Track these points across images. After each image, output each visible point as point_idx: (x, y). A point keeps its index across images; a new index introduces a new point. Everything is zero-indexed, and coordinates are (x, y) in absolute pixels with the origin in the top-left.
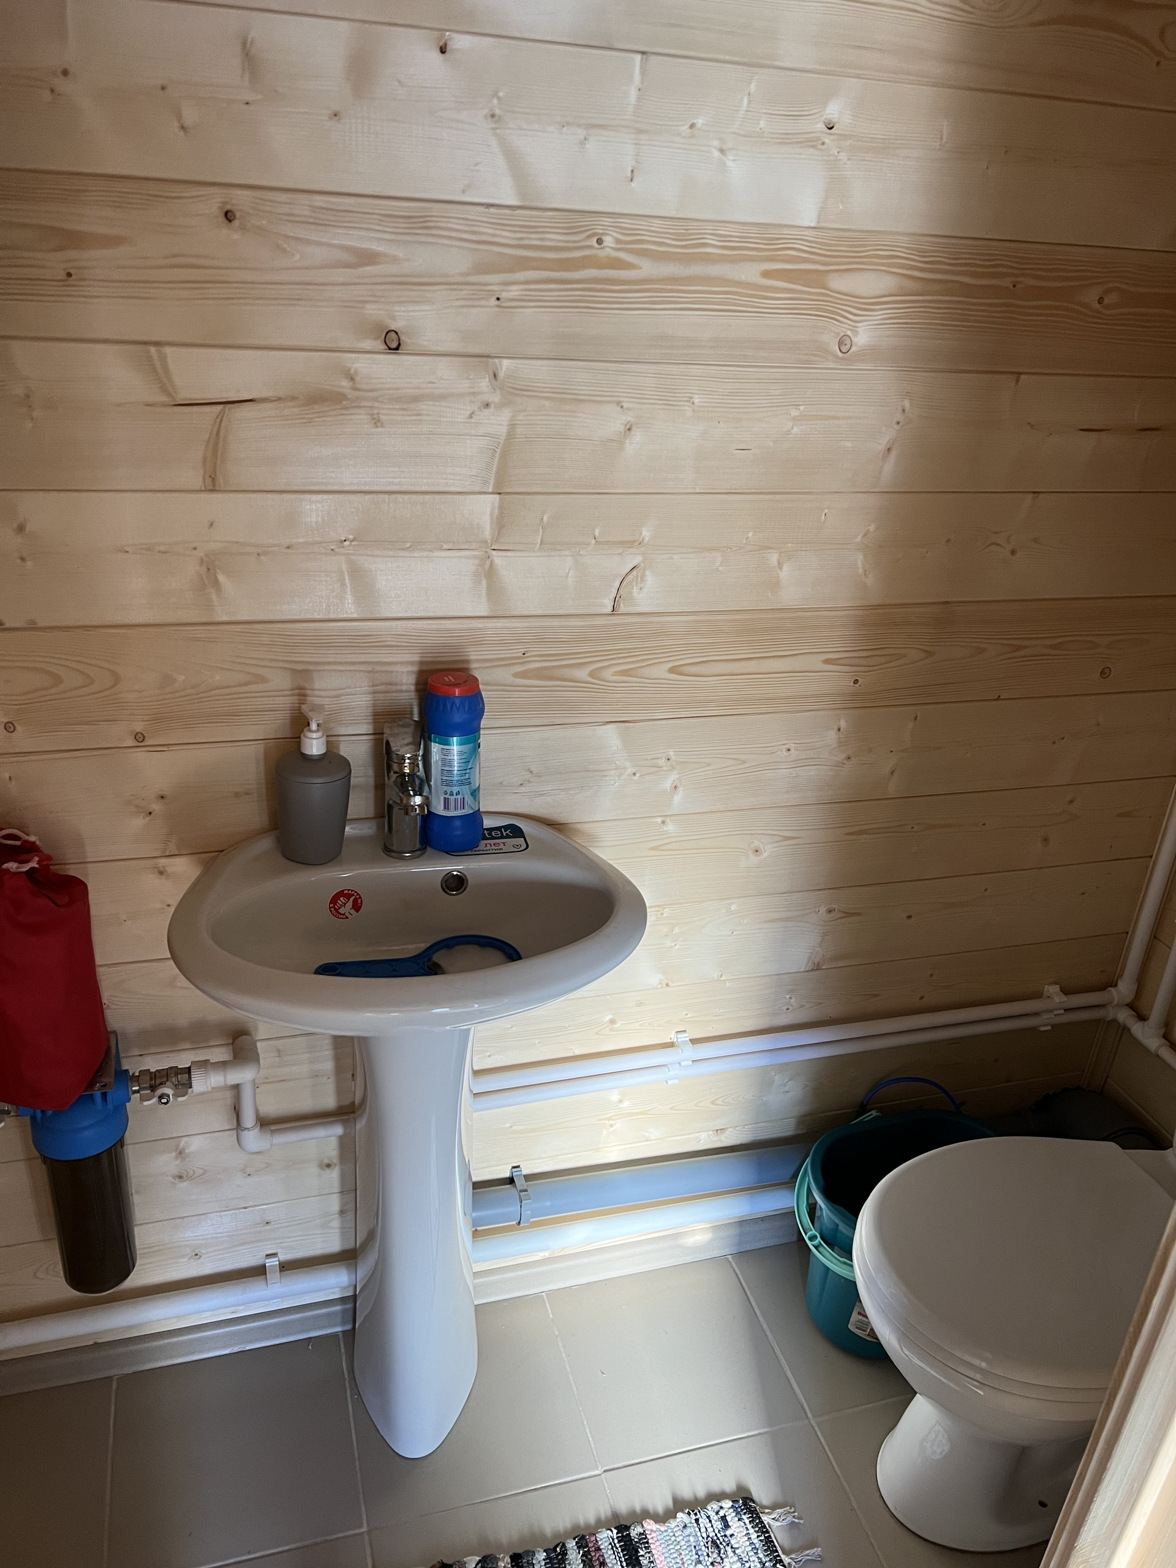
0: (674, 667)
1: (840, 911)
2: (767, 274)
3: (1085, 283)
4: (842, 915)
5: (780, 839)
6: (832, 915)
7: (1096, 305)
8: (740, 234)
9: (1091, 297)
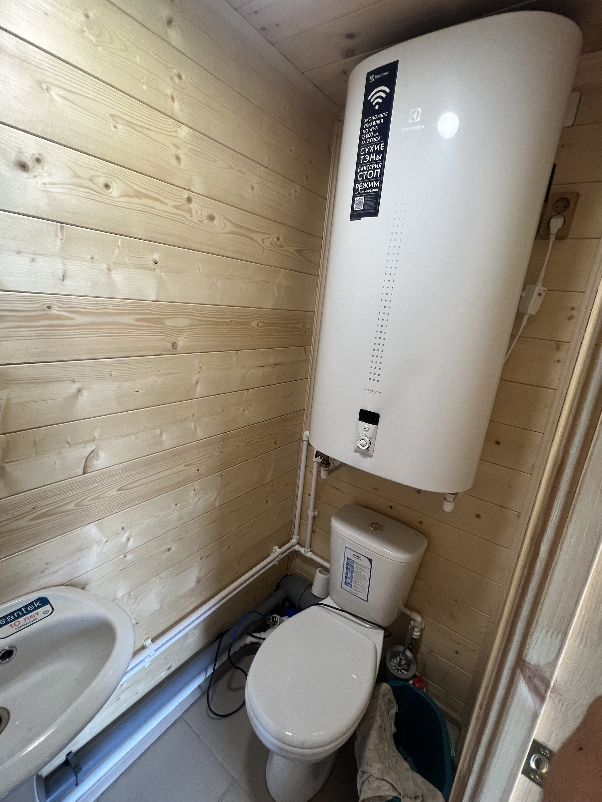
0: (120, 488)
1: (205, 557)
2: (138, 320)
3: (252, 320)
4: (205, 558)
5: (178, 540)
6: (203, 560)
7: (256, 327)
8: (123, 304)
9: (254, 324)
